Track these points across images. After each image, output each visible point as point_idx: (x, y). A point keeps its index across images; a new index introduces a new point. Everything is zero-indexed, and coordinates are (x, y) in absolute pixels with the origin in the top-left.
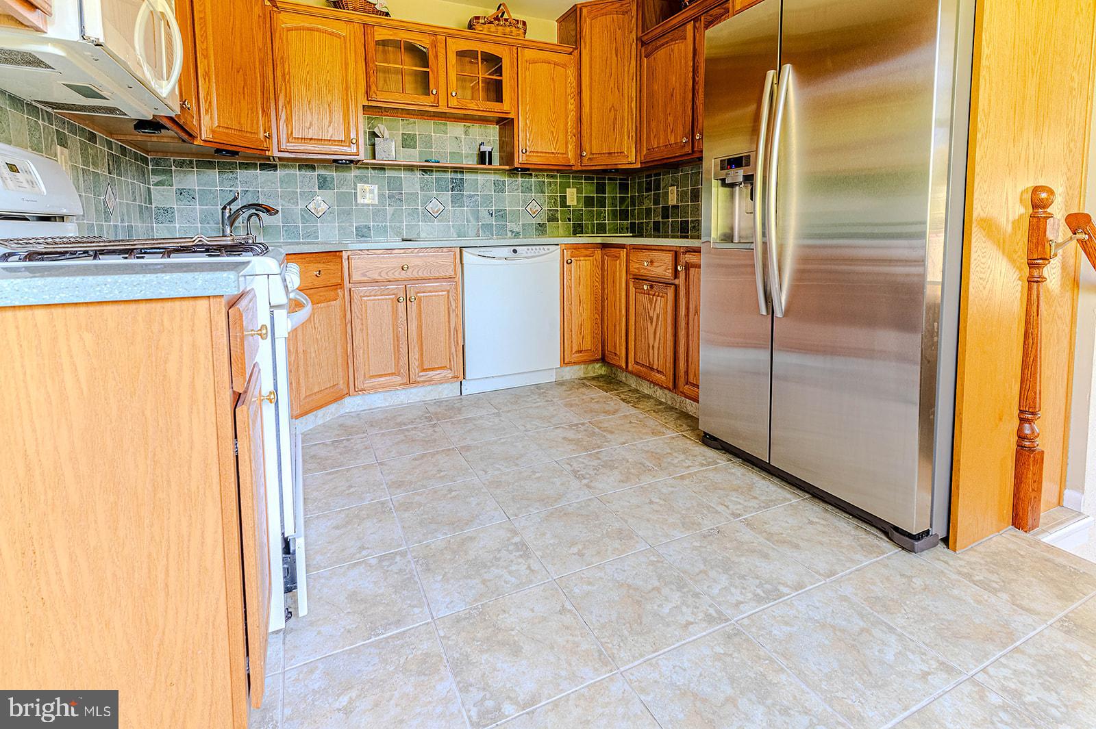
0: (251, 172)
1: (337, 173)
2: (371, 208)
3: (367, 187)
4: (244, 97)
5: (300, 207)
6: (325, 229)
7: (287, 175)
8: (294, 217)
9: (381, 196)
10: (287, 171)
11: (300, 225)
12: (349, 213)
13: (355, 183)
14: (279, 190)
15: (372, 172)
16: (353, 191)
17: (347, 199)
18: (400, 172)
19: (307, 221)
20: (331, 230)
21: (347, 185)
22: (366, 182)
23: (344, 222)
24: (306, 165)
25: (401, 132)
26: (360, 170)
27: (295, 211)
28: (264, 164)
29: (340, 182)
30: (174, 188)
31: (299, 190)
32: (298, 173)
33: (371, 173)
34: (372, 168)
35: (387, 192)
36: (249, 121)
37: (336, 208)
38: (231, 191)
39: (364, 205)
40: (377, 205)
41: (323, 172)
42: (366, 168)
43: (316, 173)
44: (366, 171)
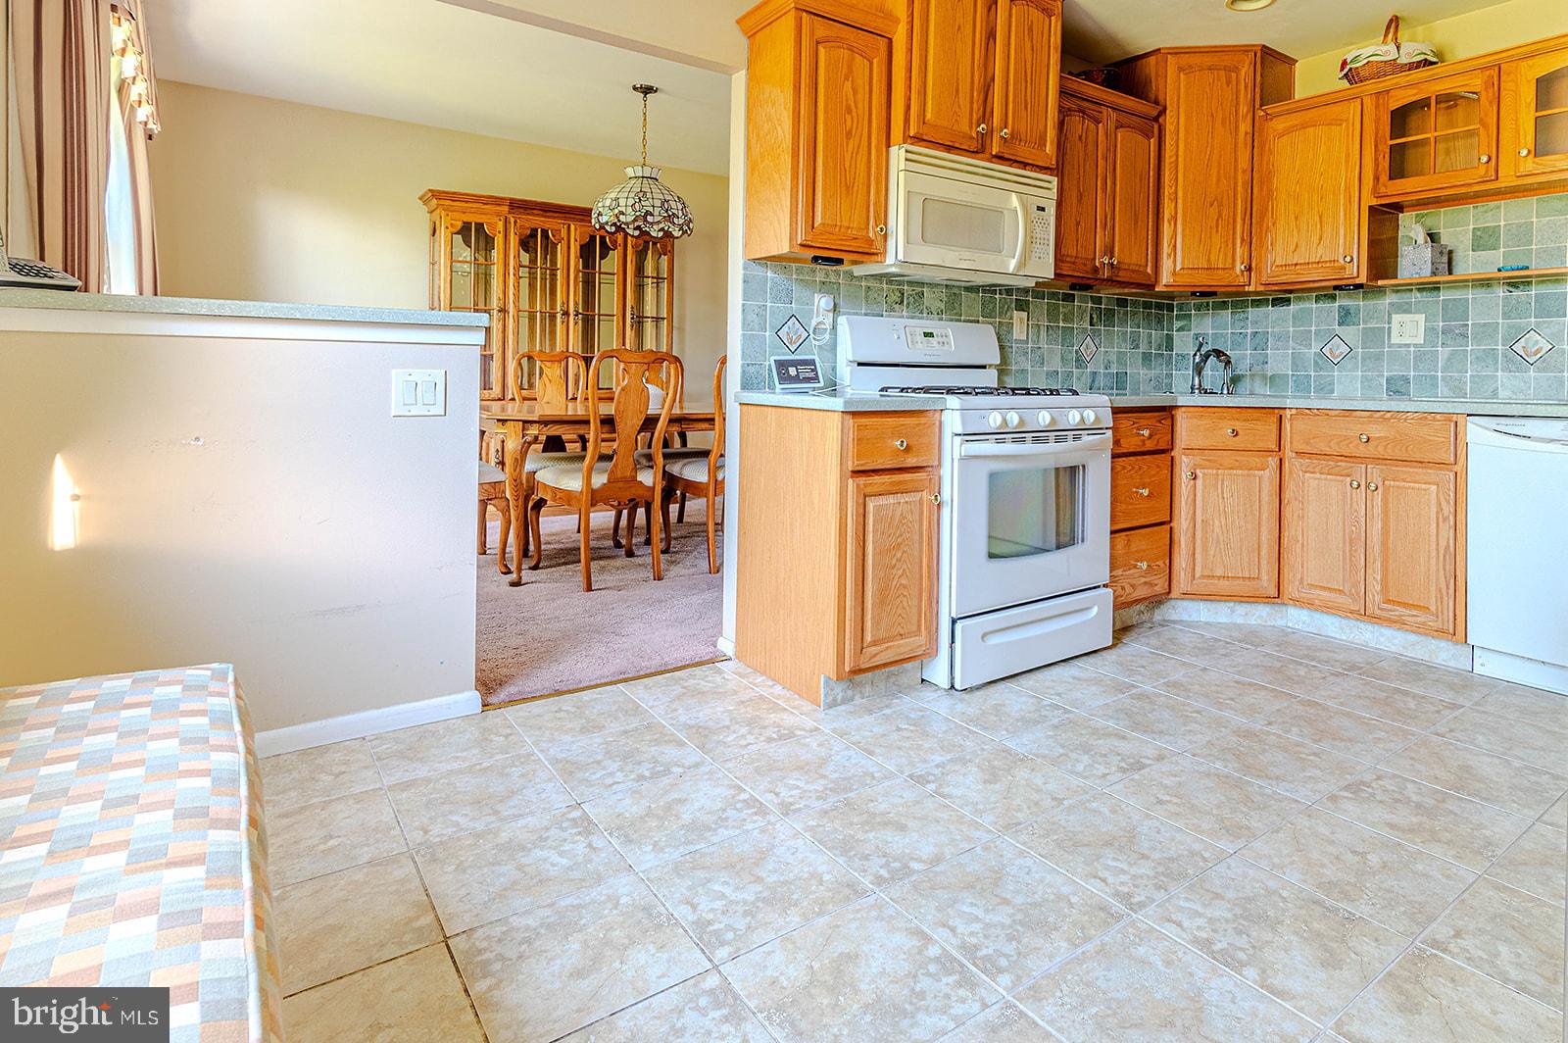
0: (1263, 309)
1: (1367, 303)
2: (1412, 349)
3: (1406, 317)
4: (1217, 231)
5: (1313, 351)
6: (1343, 379)
7: (1301, 309)
8: (1306, 364)
9: (1430, 331)
10: (1302, 305)
11: (1313, 374)
12: (1378, 358)
13: (1390, 314)
14: (1291, 329)
15: (1418, 295)
16: (1387, 326)
17: (1376, 337)
18: (1465, 291)
19: (1321, 369)
20: (1351, 382)
21: (1377, 318)
22: (1408, 311)
23: (1369, 370)
24: (1325, 295)
25: (1471, 227)
26: (1399, 294)
27: (1307, 355)
28: (1277, 299)
29: (1368, 313)
30: (1192, 333)
31: (1313, 328)
32: (1314, 306)
33: (1416, 297)
34: (1419, 290)
35: (1441, 324)
36: (1221, 257)
37: (1360, 350)
38: (1241, 333)
39: (1400, 346)
40: (1421, 346)
41: (1346, 302)
42: (1408, 290)
43: (1337, 304)
44: (1408, 294)
